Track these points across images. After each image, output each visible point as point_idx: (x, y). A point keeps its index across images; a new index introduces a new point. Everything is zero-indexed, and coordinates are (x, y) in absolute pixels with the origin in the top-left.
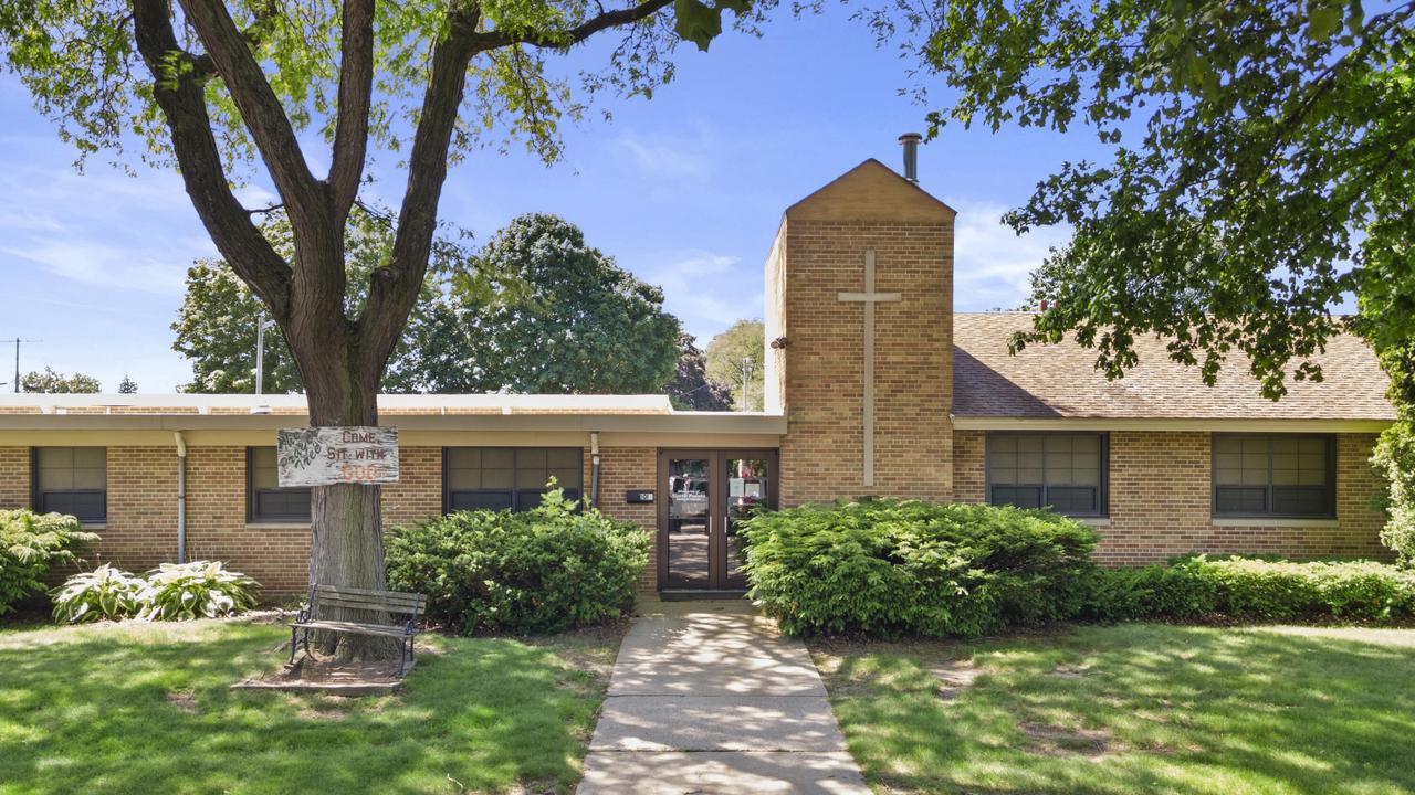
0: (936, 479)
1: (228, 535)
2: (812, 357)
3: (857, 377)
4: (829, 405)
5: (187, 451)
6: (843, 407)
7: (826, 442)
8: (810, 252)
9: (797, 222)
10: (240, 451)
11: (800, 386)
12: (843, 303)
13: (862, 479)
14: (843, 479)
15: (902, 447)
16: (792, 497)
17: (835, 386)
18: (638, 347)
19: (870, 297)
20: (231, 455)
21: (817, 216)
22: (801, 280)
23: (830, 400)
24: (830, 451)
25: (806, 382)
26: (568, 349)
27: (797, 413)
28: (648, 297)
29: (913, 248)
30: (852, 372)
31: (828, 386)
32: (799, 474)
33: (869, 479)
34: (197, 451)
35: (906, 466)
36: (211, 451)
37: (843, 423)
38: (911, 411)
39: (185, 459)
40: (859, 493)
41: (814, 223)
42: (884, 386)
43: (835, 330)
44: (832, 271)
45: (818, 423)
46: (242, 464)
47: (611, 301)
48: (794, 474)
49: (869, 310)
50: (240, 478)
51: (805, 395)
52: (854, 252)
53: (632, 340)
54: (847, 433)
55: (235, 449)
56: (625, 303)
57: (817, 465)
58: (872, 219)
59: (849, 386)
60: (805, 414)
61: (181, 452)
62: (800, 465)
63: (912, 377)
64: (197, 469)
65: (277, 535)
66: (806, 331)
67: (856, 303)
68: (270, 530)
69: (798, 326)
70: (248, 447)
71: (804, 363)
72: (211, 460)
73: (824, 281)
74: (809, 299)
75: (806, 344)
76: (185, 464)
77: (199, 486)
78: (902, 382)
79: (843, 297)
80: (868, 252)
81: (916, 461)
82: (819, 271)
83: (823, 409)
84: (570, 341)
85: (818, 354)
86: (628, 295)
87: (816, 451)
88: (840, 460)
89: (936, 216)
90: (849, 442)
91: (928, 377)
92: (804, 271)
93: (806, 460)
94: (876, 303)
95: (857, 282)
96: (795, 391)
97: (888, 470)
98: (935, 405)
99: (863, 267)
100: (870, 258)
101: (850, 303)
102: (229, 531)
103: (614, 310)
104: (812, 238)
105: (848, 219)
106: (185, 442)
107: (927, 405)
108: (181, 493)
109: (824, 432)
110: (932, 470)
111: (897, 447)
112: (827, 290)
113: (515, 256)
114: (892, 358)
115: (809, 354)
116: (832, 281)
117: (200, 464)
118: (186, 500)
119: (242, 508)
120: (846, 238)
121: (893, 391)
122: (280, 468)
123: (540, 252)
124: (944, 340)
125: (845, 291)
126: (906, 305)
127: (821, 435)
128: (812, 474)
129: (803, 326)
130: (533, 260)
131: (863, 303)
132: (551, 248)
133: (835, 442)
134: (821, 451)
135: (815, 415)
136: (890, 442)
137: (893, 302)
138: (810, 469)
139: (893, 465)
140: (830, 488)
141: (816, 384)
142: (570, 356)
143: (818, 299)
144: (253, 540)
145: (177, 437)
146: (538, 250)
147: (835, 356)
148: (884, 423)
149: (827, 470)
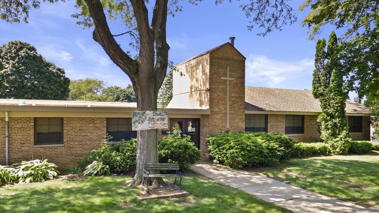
0: (242, 126)
1: (27, 150)
2: (215, 94)
3: (225, 99)
4: (219, 107)
5: (9, 119)
6: (222, 107)
7: (218, 116)
8: (215, 65)
9: (212, 57)
10: (32, 119)
11: (213, 101)
12: (222, 80)
13: (226, 126)
14: (222, 126)
15: (235, 118)
16: (211, 131)
17: (220, 102)
18: (58, 87)
19: (228, 79)
20: (28, 121)
21: (216, 56)
22: (213, 73)
23: (219, 105)
24: (219, 119)
25: (214, 100)
26: (35, 87)
27: (212, 108)
28: (61, 72)
29: (237, 67)
30: (224, 98)
31: (219, 102)
32: (212, 125)
33: (228, 126)
34: (13, 119)
35: (236, 123)
36: (19, 119)
37: (222, 112)
38: (236, 109)
39: (8, 122)
40: (226, 130)
41: (216, 58)
42: (231, 102)
43: (220, 87)
44: (220, 71)
45: (217, 111)
46: (33, 124)
47: (49, 72)
48: (211, 125)
49: (228, 82)
50: (32, 129)
51: (214, 104)
52: (225, 66)
53: (56, 85)
54: (223, 114)
55: (30, 118)
56: (53, 73)
57: (216, 123)
58: (228, 58)
59: (223, 102)
60: (214, 109)
61: (7, 120)
62: (213, 123)
63: (237, 100)
64: (13, 126)
65: (47, 149)
66: (214, 86)
67: (225, 80)
68: (44, 147)
69: (212, 85)
70: (34, 118)
71: (213, 95)
72: (20, 122)
73: (218, 73)
74: (215, 78)
75: (214, 90)
76: (8, 124)
77: (14, 132)
78: (235, 101)
79: (222, 78)
80: (228, 67)
81: (237, 121)
82: (217, 71)
83: (218, 108)
84: (36, 84)
85: (217, 93)
86: (55, 71)
87: (216, 119)
88: (221, 121)
89: (241, 59)
90: (224, 116)
91: (240, 100)
92: (213, 70)
93: (214, 121)
94: (230, 80)
95: (225, 75)
96: (211, 103)
97: (232, 124)
98: (241, 107)
99: (226, 70)
100: (228, 68)
101: (223, 80)
102: (27, 148)
103: (50, 75)
104: (215, 62)
105: (223, 57)
106: (9, 116)
107: (240, 107)
108: (7, 135)
109: (218, 114)
110: (241, 124)
111: (234, 118)
112: (218, 76)
113: (12, 55)
114: (233, 95)
115: (215, 93)
116: (220, 74)
117: (14, 124)
118: (9, 138)
119: (32, 140)
120: (223, 63)
121: (233, 103)
122: (133, 124)
123: (23, 54)
124: (243, 91)
125: (223, 76)
126: (235, 81)
127: (217, 115)
128: (215, 125)
129: (213, 85)
130: (20, 56)
131: (227, 80)
132: (27, 53)
133: (220, 116)
134: (217, 119)
135: (216, 109)
136: (232, 117)
137: (232, 80)
138: (215, 124)
139: (233, 123)
140: (219, 129)
141: (216, 101)
142: (36, 89)
143: (217, 78)
144: (37, 151)
145: (6, 114)
146: (22, 53)
147: (220, 94)
148: (231, 112)
149: (219, 124)
